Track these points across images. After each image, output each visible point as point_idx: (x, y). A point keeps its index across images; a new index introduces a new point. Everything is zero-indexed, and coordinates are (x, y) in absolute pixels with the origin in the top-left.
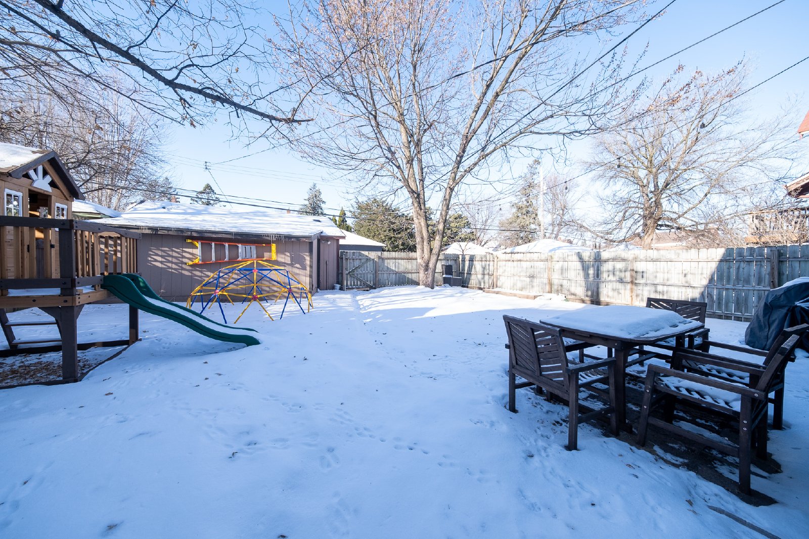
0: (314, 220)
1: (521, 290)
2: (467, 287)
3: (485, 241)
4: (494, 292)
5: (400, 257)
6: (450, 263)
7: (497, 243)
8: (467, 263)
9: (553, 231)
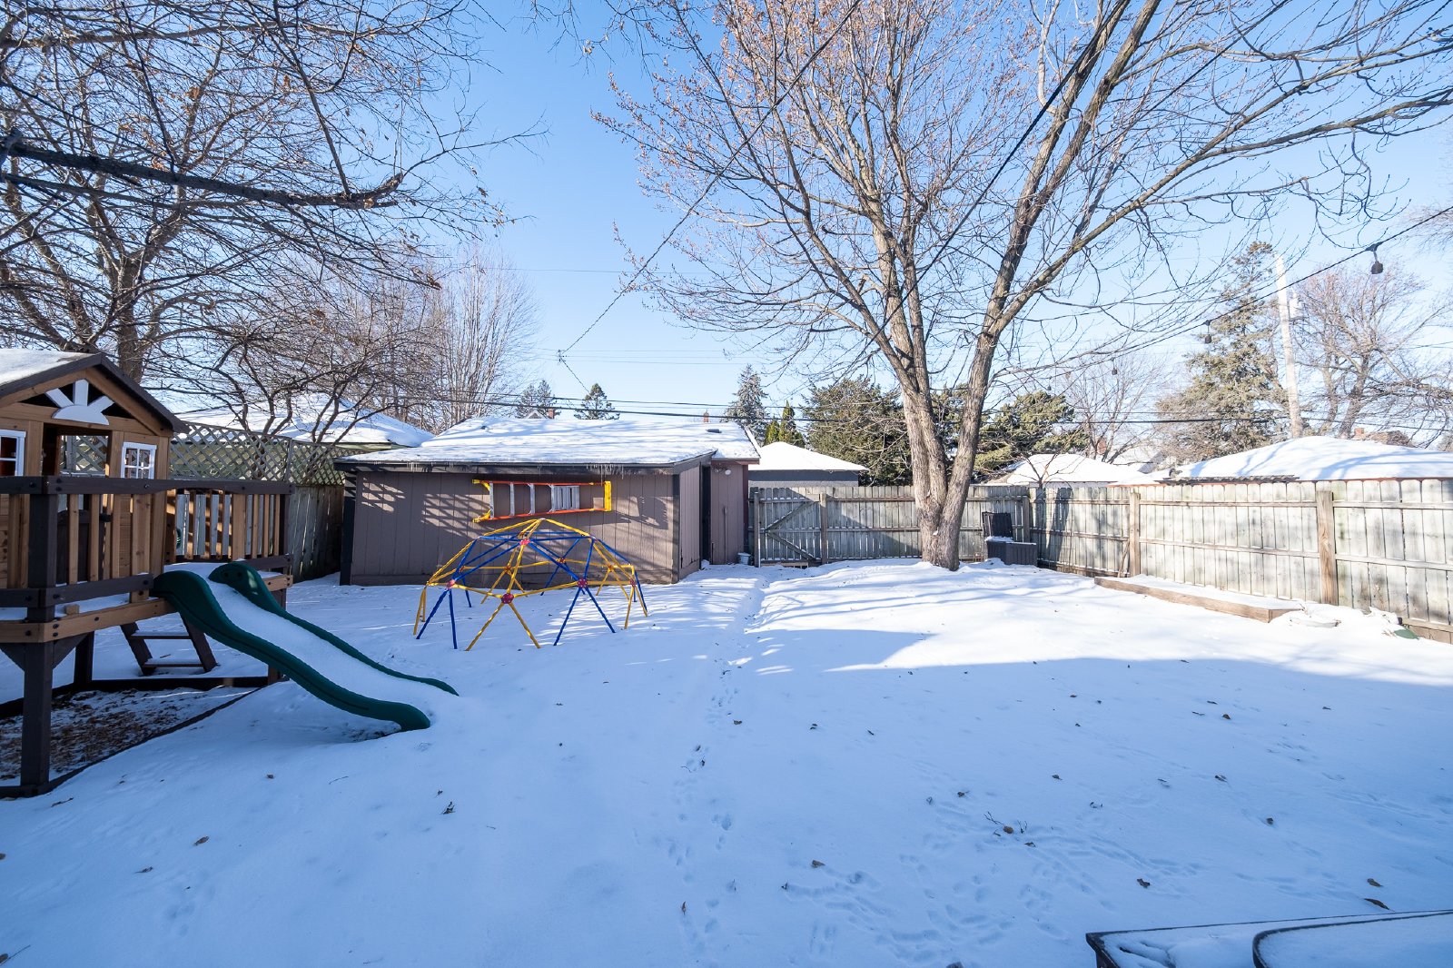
0: (710, 431)
1: (1221, 584)
2: (1054, 567)
3: (1117, 447)
4: (1130, 588)
5: (876, 495)
6: (1004, 508)
7: (1153, 454)
8: (1051, 508)
9: (1333, 413)
